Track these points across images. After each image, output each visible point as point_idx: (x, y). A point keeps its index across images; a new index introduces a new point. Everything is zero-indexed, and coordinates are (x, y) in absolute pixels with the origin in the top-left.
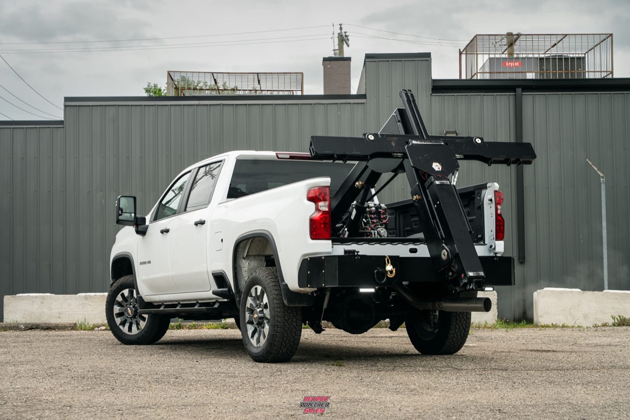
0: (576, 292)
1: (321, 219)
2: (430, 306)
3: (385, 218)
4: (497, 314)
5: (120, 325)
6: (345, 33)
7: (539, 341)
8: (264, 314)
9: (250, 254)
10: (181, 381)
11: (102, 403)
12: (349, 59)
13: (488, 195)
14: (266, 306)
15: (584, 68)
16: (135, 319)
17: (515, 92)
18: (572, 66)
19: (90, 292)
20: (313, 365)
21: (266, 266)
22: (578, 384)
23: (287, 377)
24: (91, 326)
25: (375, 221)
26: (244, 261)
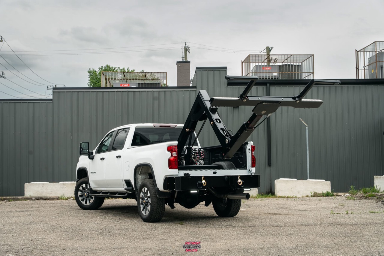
0: (294, 180)
1: (174, 160)
2: (222, 196)
3: (203, 155)
4: (257, 191)
5: (81, 201)
6: (188, 46)
7: (274, 207)
8: (148, 201)
9: (142, 172)
10: (111, 234)
11: (78, 247)
12: (189, 62)
13: (249, 147)
14: (149, 197)
15: (301, 70)
16: (88, 198)
17: (266, 85)
18: (295, 69)
19: (65, 181)
20: (170, 224)
21: (149, 179)
22: (284, 235)
23: (158, 231)
24: (66, 198)
25: (198, 157)
26: (139, 175)
